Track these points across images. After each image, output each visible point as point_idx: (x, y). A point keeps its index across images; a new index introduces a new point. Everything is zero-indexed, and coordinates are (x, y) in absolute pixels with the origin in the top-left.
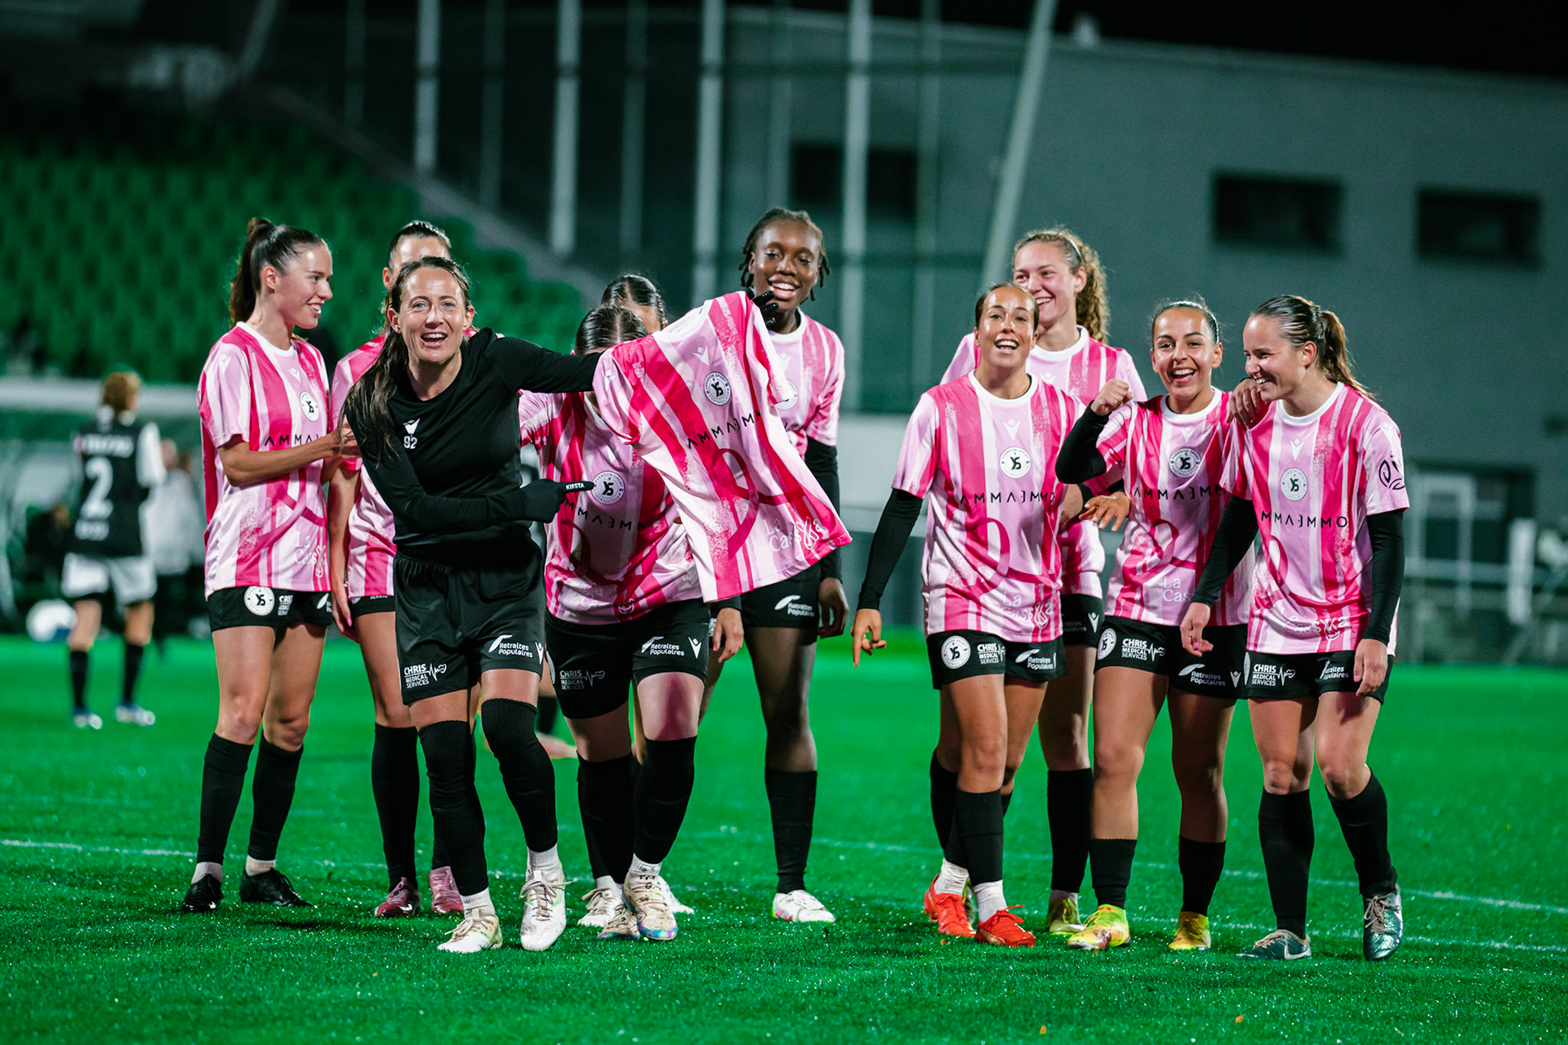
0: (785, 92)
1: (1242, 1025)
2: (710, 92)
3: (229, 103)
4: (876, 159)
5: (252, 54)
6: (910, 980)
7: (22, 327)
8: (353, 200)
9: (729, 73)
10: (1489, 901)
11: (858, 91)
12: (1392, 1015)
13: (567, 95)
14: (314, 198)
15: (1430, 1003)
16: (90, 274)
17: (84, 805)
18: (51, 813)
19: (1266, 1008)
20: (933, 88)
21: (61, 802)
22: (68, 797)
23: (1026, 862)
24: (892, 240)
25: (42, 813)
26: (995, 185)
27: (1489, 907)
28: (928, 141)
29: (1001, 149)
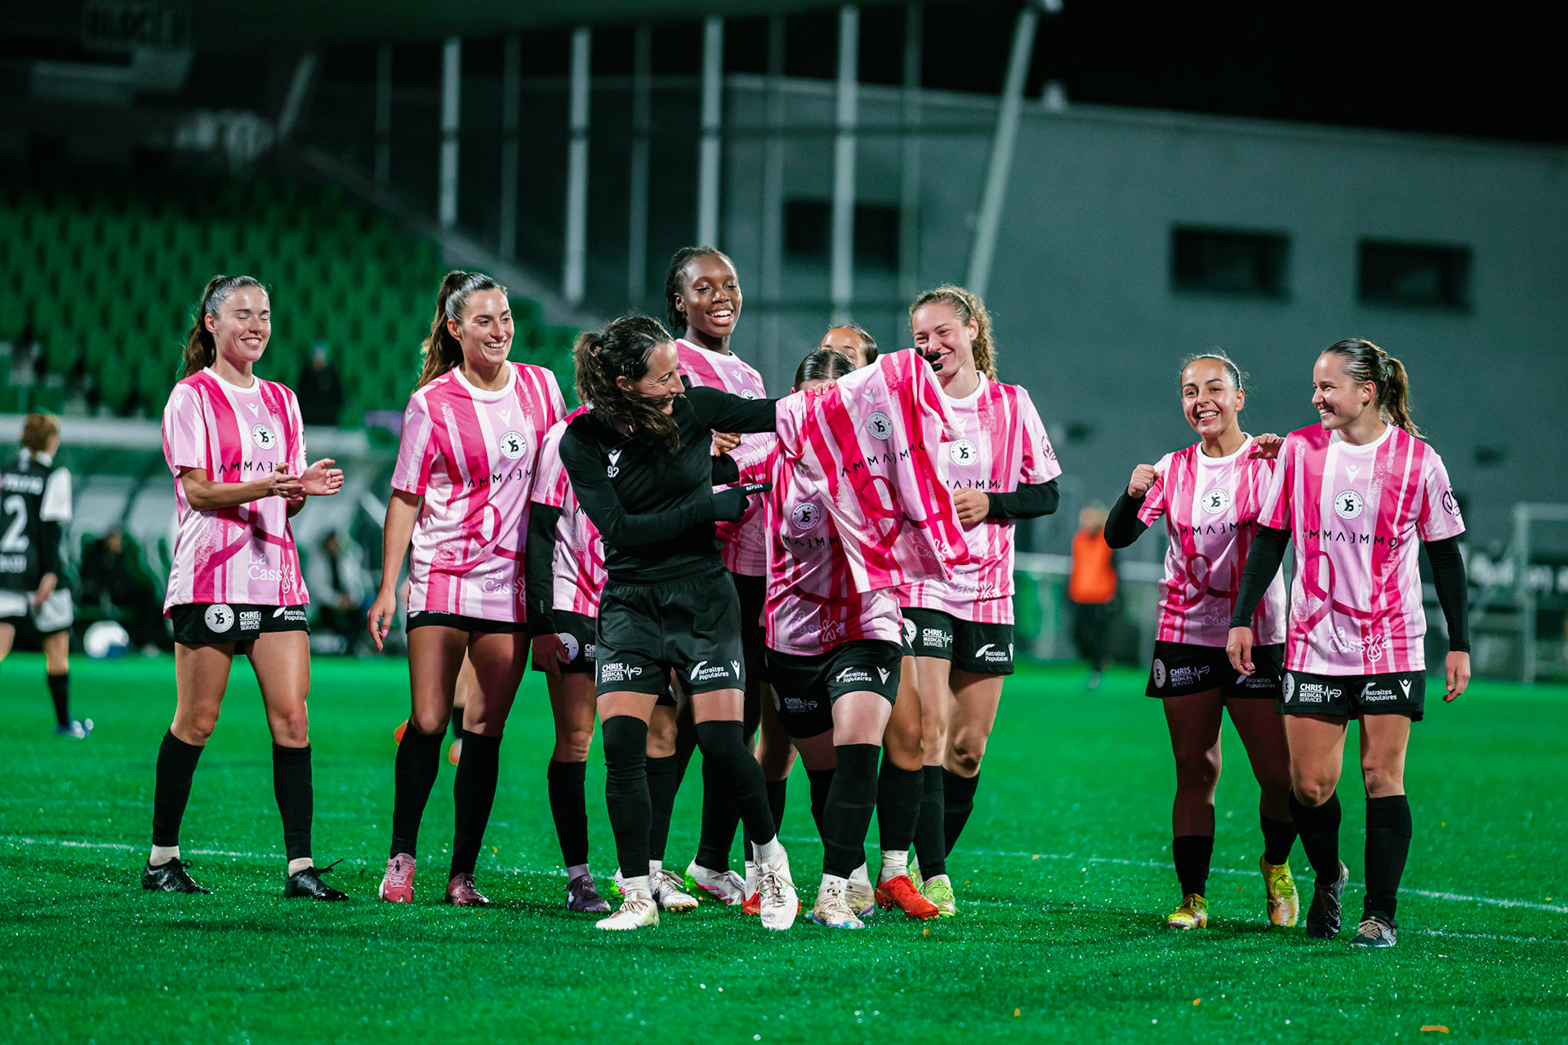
0: (778, 152)
1: (1200, 1007)
2: (710, 151)
3: (268, 163)
4: (863, 214)
5: (288, 119)
6: (895, 967)
7: (79, 369)
8: (382, 253)
9: (726, 135)
10: (1426, 893)
11: (845, 151)
12: (1337, 997)
13: (578, 154)
14: (345, 250)
15: (1371, 986)
16: (141, 321)
17: (136, 809)
18: (106, 816)
19: (1221, 992)
20: (914, 148)
21: (115, 806)
22: (121, 802)
23: (1001, 858)
24: (876, 288)
25: (97, 817)
26: (971, 237)
27: (1425, 898)
28: (909, 198)
29: (977, 202)
